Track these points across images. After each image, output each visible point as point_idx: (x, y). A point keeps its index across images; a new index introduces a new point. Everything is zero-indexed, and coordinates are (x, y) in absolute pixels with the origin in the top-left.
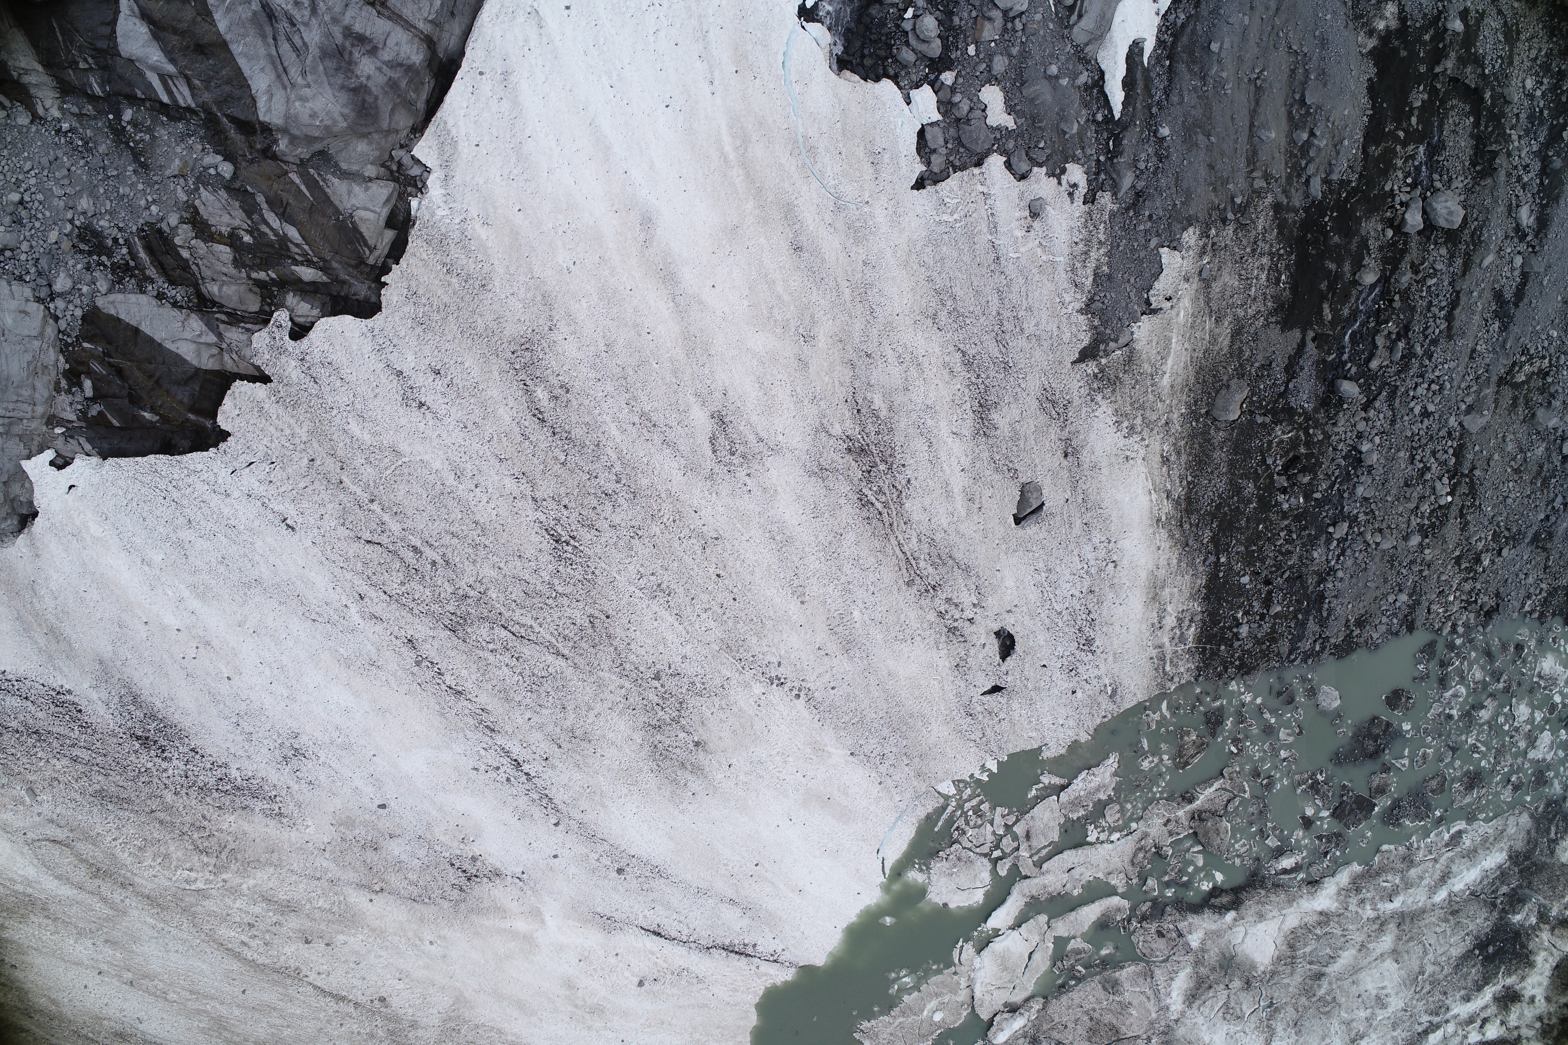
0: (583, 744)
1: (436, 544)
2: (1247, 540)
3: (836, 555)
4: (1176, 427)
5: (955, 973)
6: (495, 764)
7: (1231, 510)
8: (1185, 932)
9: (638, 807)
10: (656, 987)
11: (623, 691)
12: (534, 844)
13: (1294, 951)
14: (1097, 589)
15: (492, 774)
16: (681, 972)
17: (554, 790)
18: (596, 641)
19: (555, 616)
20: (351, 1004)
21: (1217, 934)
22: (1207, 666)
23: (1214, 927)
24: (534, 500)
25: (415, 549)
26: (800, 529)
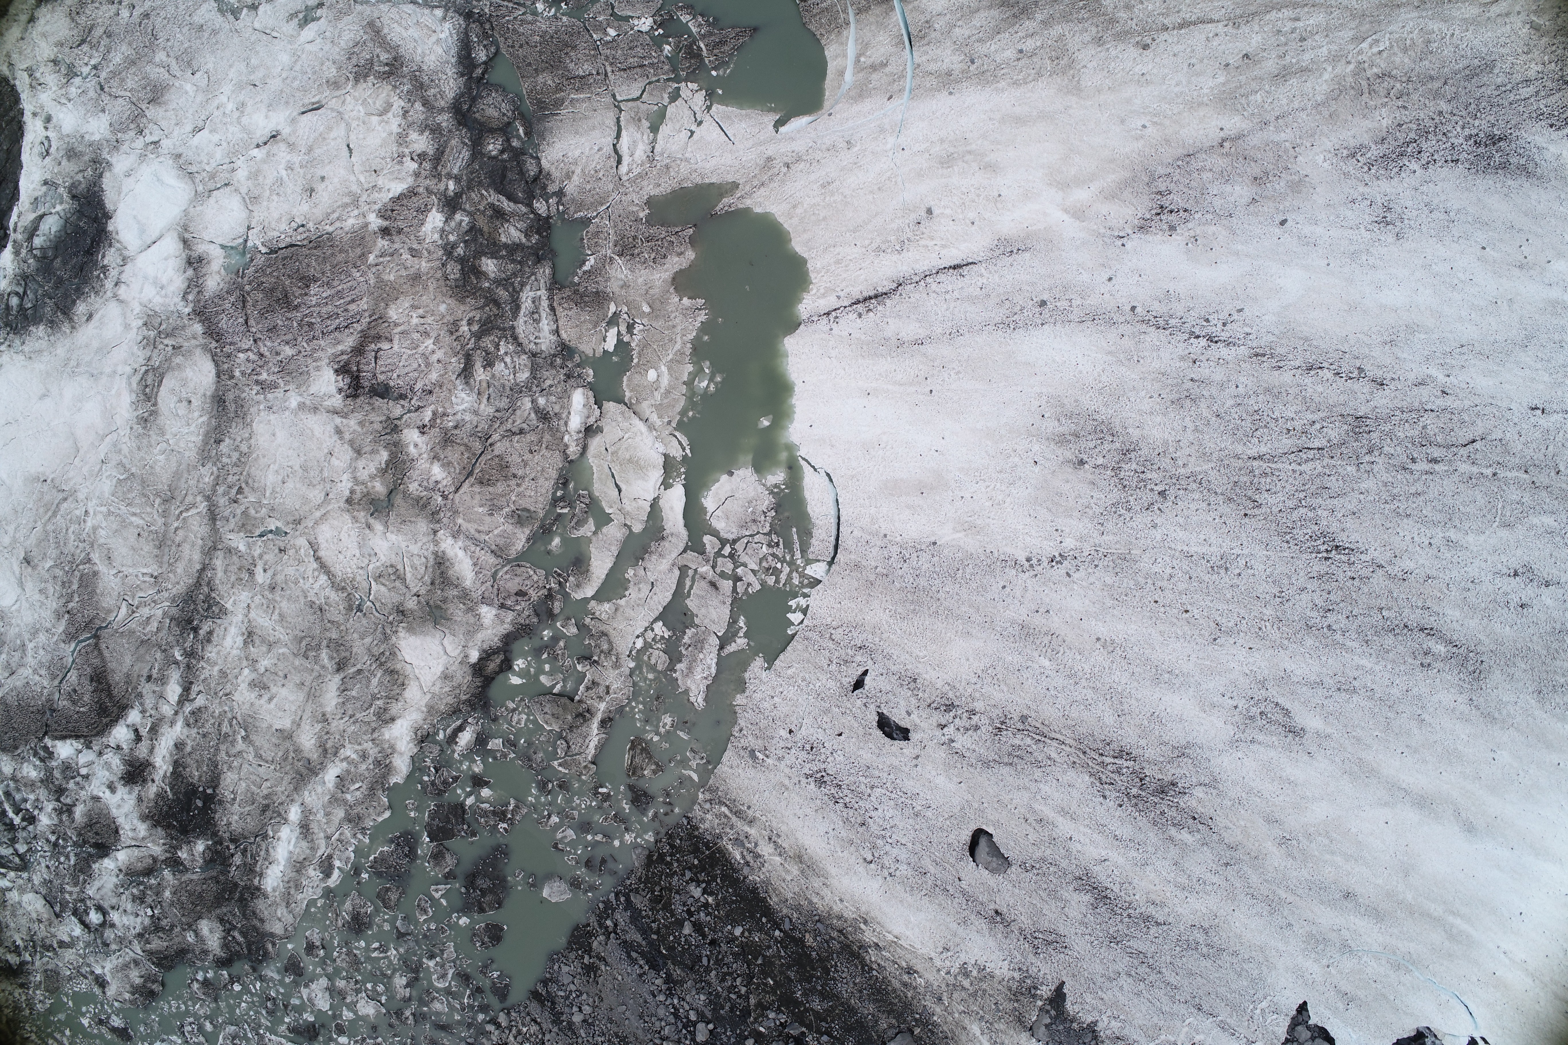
0: (1175, 396)
1: (1424, 477)
2: (773, 964)
3: (1108, 697)
4: (929, 1002)
5: (669, 423)
6: (1229, 327)
7: (812, 976)
8: (502, 612)
9: (1081, 372)
10: (913, 217)
11: (1181, 463)
12: (1136, 278)
13: (386, 671)
14: (861, 830)
15: (1224, 316)
16: (902, 246)
17: (1163, 338)
18: (1237, 489)
19: (1288, 487)
20: (1171, 26)
21: (470, 633)
22: (691, 836)
23: (480, 636)
24: (1380, 566)
25: (1435, 461)
26: (1157, 695)
